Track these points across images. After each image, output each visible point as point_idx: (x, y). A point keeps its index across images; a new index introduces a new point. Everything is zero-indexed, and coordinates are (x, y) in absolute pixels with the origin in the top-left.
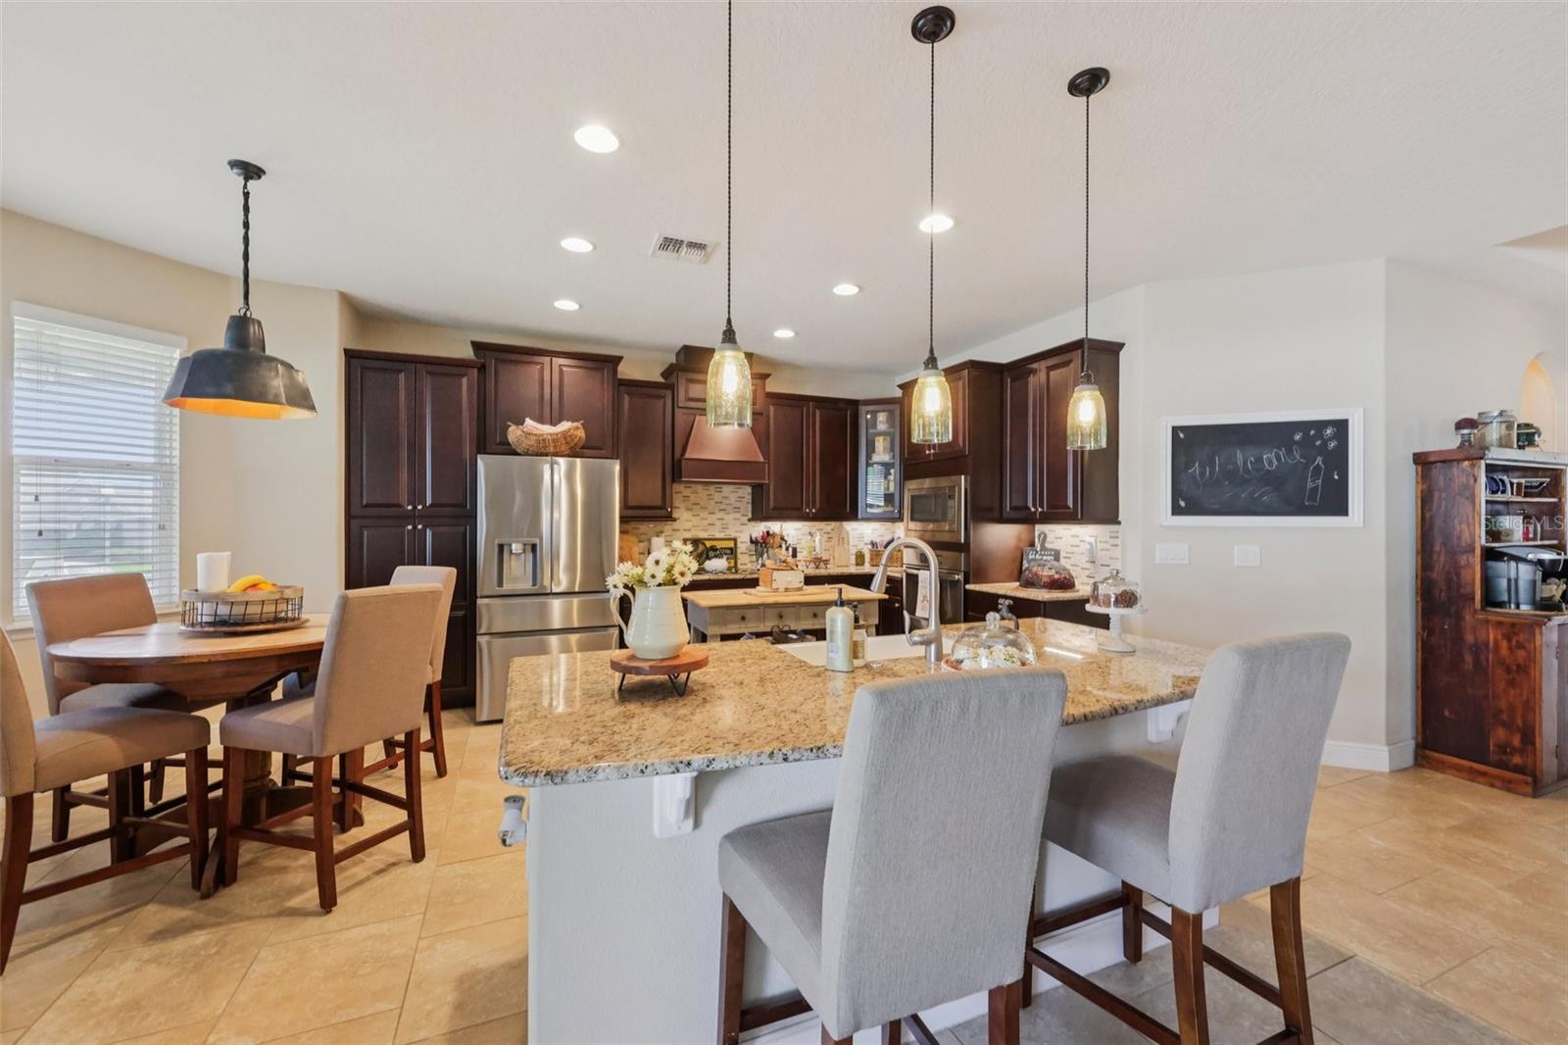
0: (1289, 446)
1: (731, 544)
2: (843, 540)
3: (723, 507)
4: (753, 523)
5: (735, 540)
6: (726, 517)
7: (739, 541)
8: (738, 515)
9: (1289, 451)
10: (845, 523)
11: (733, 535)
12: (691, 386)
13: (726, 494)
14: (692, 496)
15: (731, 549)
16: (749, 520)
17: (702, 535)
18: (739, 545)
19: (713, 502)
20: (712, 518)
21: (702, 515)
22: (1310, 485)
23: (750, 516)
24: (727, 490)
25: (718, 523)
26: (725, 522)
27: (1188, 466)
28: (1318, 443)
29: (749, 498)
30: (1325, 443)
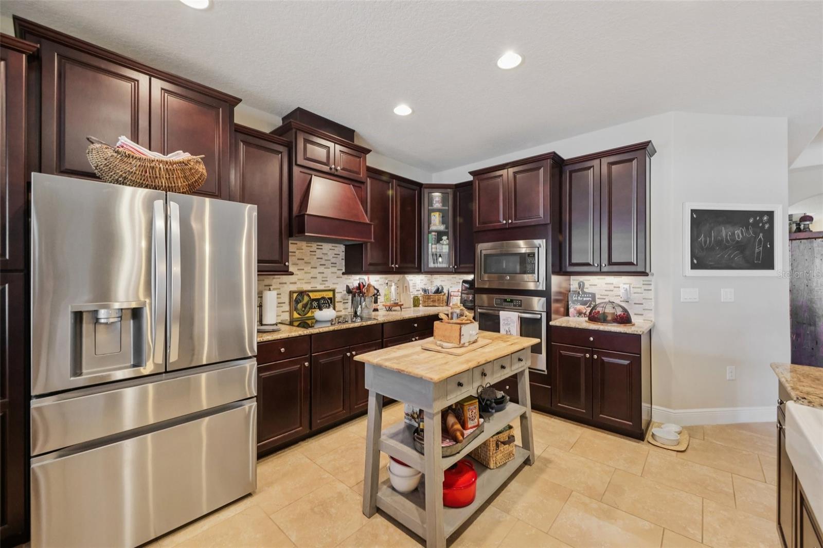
0: (747, 225)
1: (330, 295)
2: (406, 288)
3: (323, 262)
4: (346, 276)
5: (334, 291)
6: (325, 271)
7: (336, 291)
8: (334, 270)
9: (747, 229)
10: (406, 276)
11: (332, 287)
12: (309, 146)
13: (324, 251)
14: (297, 252)
15: (330, 299)
16: (343, 274)
17: (306, 287)
18: (337, 295)
19: (315, 258)
20: (315, 272)
21: (306, 269)
22: (757, 250)
23: (344, 271)
24: (327, 247)
25: (319, 277)
26: (324, 275)
27: (698, 237)
28: (761, 225)
29: (343, 255)
30: (763, 226)
